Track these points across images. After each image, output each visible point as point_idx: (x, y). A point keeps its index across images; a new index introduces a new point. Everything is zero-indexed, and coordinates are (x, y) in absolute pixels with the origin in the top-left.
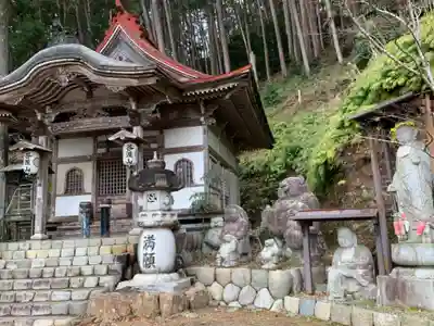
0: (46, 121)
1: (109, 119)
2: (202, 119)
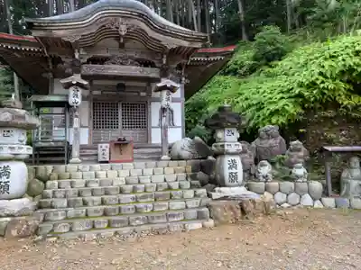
2: (184, 79)
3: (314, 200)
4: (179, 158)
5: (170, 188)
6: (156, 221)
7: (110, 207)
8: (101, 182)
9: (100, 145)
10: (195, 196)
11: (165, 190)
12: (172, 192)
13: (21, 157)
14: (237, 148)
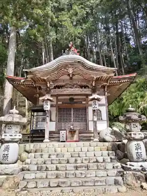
0: (51, 88)
2: (106, 93)
4: (104, 141)
5: (97, 161)
6: (87, 184)
7: (61, 172)
8: (57, 155)
9: (61, 131)
10: (113, 167)
11: (94, 162)
12: (99, 164)
13: (15, 140)
14: (140, 136)
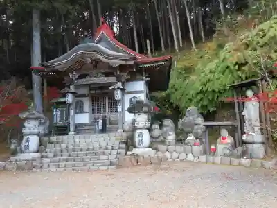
0: (74, 78)
1: (106, 78)
2: (144, 78)
3: (194, 157)
5: (106, 149)
7: (71, 157)
8: (75, 145)
10: (117, 153)
11: (103, 150)
13: (35, 133)
